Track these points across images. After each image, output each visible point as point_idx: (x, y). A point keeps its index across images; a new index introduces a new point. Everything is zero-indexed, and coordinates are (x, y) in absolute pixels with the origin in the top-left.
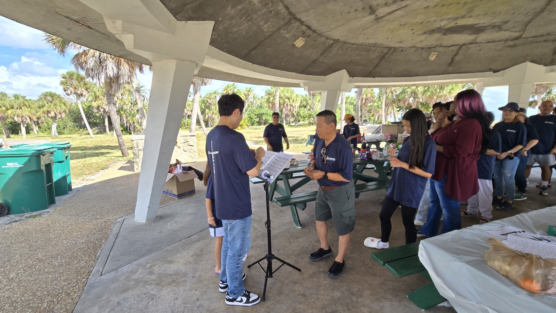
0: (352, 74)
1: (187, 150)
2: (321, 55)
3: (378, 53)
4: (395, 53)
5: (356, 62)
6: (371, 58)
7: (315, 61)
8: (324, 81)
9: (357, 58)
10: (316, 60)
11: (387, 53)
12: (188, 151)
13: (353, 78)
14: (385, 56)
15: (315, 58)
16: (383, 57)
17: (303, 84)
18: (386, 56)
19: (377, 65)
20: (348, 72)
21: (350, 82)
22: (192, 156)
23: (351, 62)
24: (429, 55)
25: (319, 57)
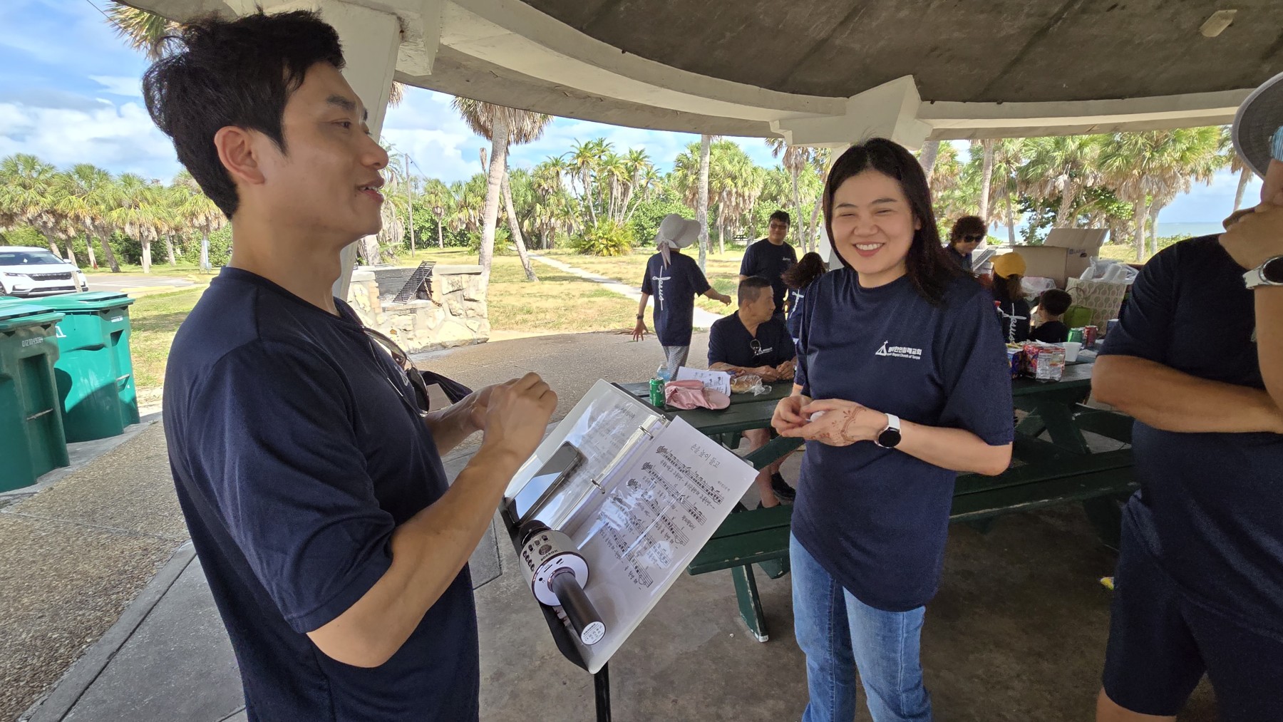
0: (930, 93)
1: (460, 312)
2: (842, 23)
3: (1029, 15)
4: (1086, 17)
5: (949, 50)
6: (1003, 33)
7: (820, 46)
8: (844, 114)
9: (956, 34)
10: (824, 41)
11: (1058, 17)
12: (463, 313)
13: (932, 103)
14: (1048, 28)
15: (823, 35)
16: (1042, 32)
17: (777, 122)
18: (1052, 30)
19: (1017, 61)
20: (918, 83)
21: (921, 116)
22: (475, 327)
23: (934, 49)
24: (1204, 19)
25: (834, 30)
